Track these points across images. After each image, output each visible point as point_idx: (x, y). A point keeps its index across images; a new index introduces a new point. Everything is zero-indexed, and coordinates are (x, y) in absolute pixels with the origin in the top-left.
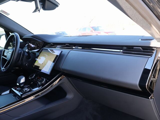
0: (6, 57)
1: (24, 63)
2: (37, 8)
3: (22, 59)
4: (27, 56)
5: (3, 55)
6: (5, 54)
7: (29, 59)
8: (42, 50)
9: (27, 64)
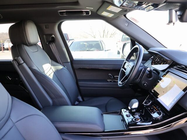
0: (125, 69)
1: (143, 82)
2: (170, 21)
3: (141, 77)
4: (148, 74)
5: (123, 67)
6: (125, 67)
7: (150, 78)
8: (168, 72)
9: (146, 83)
